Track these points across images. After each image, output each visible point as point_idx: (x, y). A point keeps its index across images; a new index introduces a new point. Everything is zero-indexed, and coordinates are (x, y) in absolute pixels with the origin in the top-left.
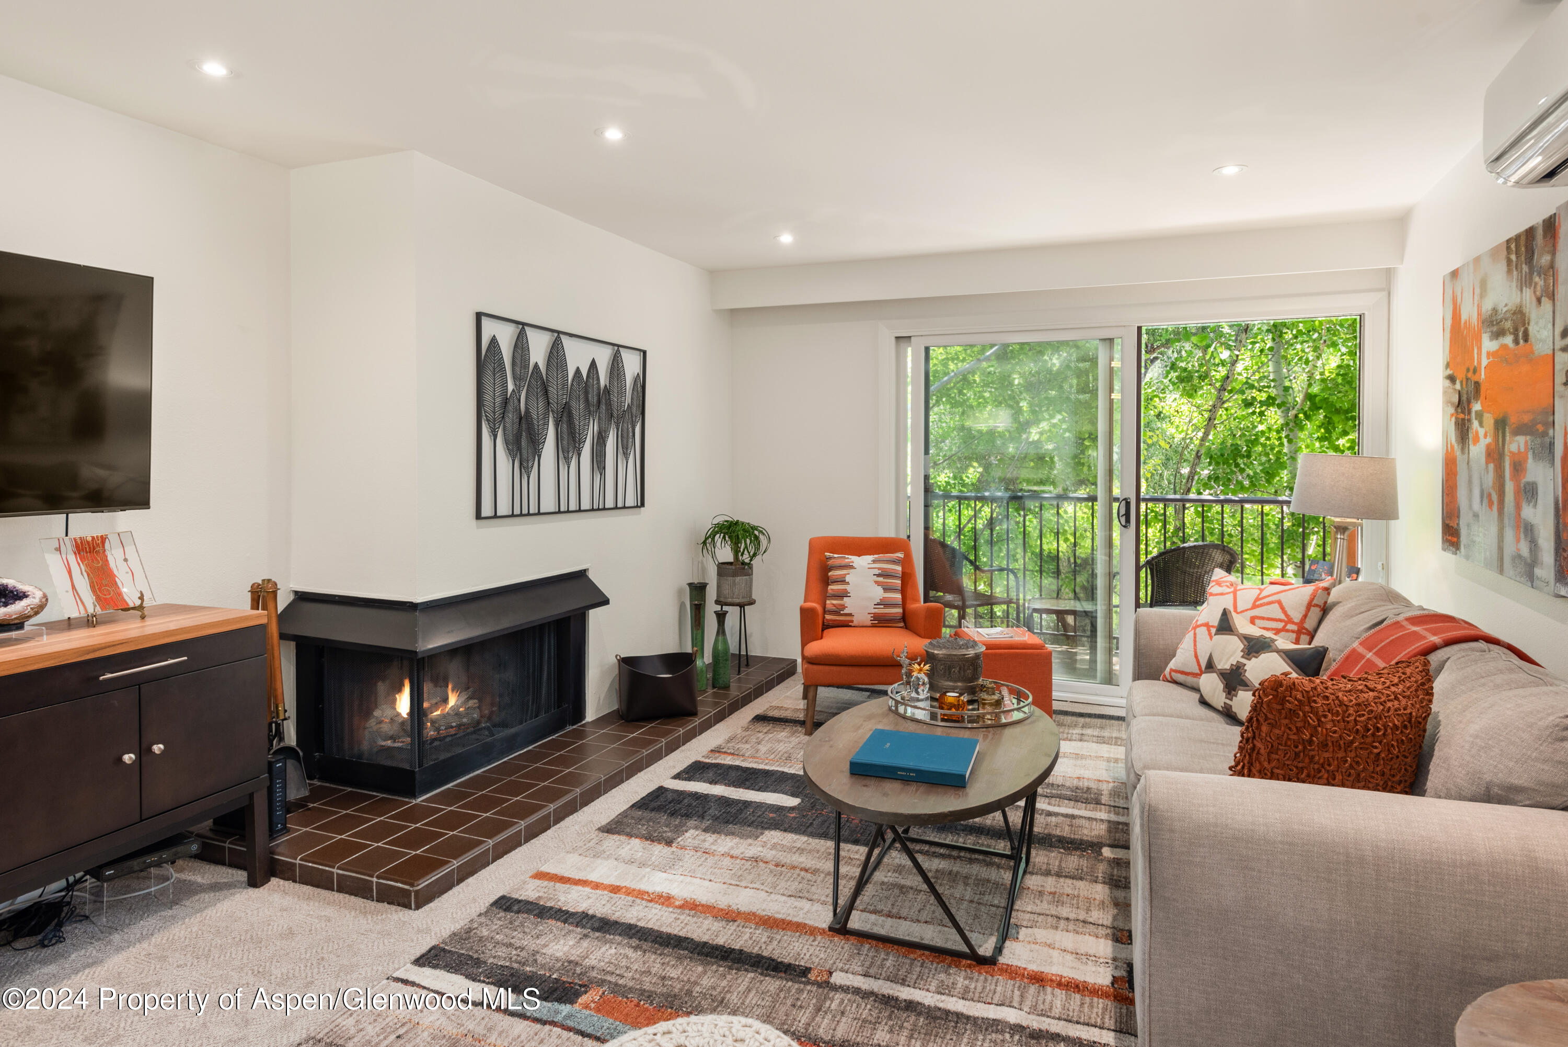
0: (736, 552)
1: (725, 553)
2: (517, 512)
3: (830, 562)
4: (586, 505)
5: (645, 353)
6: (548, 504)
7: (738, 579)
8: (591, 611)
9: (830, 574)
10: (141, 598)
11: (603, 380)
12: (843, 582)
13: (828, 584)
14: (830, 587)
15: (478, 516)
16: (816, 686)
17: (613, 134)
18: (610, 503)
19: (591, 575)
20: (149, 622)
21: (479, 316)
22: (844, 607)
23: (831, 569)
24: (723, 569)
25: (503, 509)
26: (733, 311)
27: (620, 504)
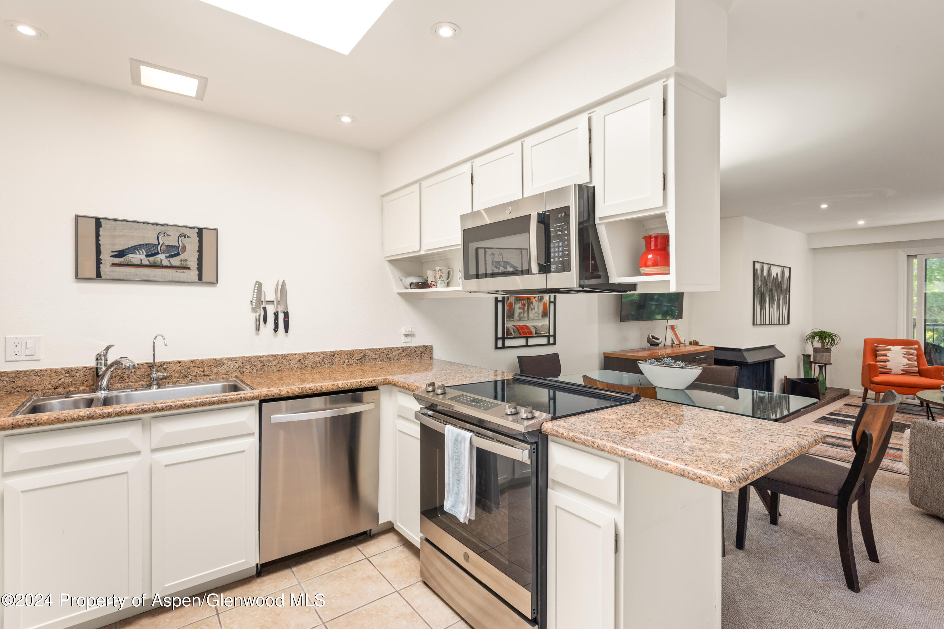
0: (823, 343)
1: (818, 345)
2: (761, 324)
3: (878, 348)
4: (775, 323)
5: (790, 268)
6: (767, 323)
7: (825, 354)
8: (776, 360)
9: (877, 353)
10: (685, 341)
11: (780, 279)
12: (886, 356)
13: (876, 357)
14: (878, 358)
15: (754, 324)
16: (880, 393)
17: (824, 206)
18: (781, 323)
19: (776, 347)
20: (687, 348)
21: (754, 262)
22: (887, 366)
23: (878, 351)
24: (816, 350)
25: (758, 323)
26: (814, 249)
27: (783, 323)
